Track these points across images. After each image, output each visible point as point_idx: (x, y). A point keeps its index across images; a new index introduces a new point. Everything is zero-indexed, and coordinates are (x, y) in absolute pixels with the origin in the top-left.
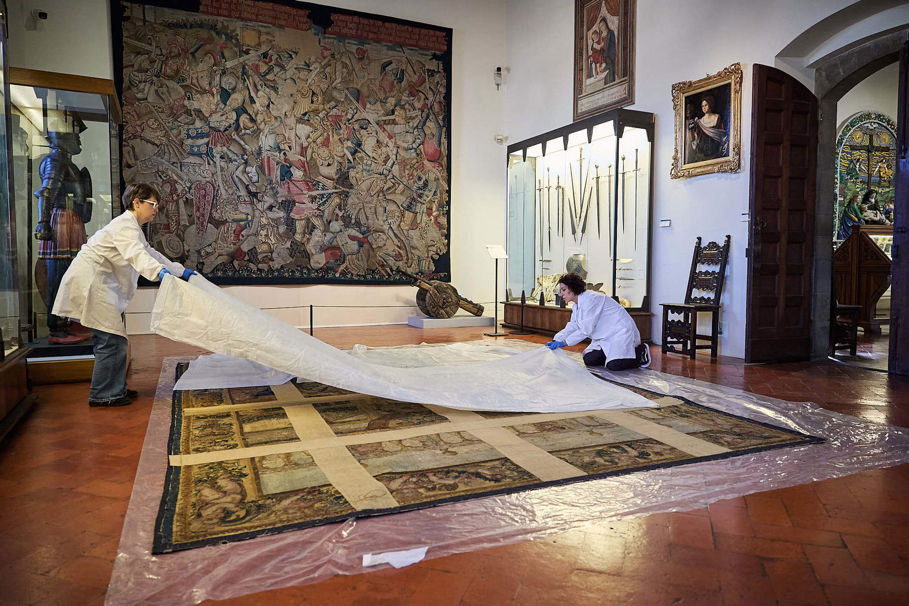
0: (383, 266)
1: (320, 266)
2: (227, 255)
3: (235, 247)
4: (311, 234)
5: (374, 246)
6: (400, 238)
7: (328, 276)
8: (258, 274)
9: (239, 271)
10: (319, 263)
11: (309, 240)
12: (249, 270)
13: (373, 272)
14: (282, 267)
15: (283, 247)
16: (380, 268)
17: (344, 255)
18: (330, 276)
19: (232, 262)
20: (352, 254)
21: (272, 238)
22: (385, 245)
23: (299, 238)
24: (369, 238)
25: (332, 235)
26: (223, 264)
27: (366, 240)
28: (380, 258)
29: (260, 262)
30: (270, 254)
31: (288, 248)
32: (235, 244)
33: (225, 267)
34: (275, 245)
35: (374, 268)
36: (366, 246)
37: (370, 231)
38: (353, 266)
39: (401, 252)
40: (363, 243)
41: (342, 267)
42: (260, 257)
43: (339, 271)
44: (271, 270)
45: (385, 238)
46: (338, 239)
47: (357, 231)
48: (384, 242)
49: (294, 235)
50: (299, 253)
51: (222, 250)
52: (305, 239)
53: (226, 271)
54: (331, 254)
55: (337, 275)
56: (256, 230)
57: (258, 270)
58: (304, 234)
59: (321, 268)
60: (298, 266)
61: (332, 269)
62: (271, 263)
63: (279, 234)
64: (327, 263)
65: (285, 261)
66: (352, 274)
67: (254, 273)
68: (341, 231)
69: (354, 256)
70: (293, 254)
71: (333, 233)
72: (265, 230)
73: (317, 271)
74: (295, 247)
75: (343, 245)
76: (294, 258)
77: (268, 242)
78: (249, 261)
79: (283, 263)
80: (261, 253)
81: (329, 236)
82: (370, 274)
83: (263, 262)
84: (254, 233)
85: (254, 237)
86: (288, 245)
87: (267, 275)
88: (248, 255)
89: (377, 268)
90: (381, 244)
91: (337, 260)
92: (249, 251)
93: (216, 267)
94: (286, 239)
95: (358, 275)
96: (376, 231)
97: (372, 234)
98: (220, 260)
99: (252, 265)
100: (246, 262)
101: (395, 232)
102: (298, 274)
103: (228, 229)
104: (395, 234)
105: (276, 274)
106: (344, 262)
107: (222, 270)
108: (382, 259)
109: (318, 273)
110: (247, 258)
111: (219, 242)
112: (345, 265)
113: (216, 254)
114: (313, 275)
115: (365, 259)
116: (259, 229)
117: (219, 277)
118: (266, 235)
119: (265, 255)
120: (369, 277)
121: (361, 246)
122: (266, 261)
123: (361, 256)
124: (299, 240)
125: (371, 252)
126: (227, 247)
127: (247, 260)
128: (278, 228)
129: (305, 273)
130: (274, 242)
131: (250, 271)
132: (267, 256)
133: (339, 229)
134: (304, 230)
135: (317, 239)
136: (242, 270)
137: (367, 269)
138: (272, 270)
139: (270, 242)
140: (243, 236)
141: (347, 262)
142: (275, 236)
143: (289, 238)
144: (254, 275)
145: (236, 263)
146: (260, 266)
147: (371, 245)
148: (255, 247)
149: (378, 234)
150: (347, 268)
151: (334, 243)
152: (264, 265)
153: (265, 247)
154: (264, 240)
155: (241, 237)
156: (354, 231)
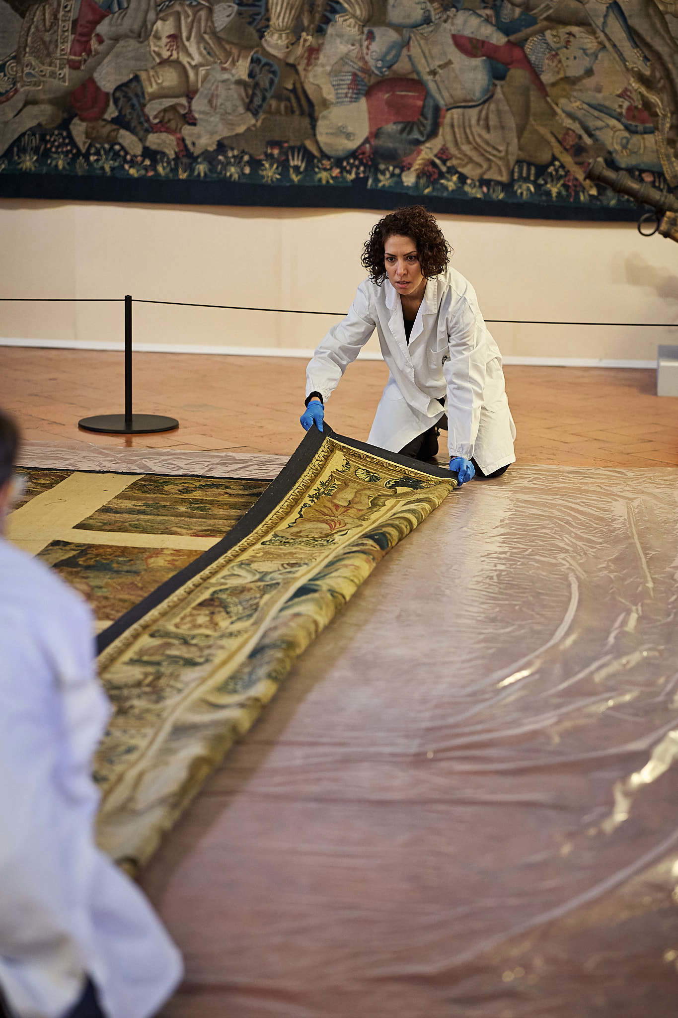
0: (578, 150)
1: (352, 145)
2: (51, 102)
3: (75, 73)
4: (320, 31)
5: (547, 78)
6: (648, 46)
7: (377, 180)
8: (146, 169)
9: (86, 156)
10: (348, 136)
11: (313, 52)
12: (116, 155)
13: (542, 170)
14: (221, 146)
15: (226, 76)
16: (567, 159)
17: (437, 109)
18: (385, 181)
19: (65, 125)
20: (465, 104)
21: (192, 47)
22: (589, 72)
23: (276, 46)
24: (528, 47)
25: (393, 36)
26: (39, 131)
27: (517, 53)
28: (568, 123)
29: (152, 129)
30: (183, 101)
31: (239, 82)
32: (75, 66)
33: (43, 139)
34: (202, 71)
35: (545, 157)
36: (517, 75)
37: (533, 21)
38: (466, 148)
39: (654, 98)
40: (507, 65)
41: (428, 152)
42: (153, 110)
43: (418, 163)
44: (186, 155)
45: (590, 43)
46: (415, 51)
47: (487, 20)
48: (586, 62)
49: (262, 36)
50: (279, 97)
51: (36, 84)
52: (300, 50)
53: (47, 154)
54: (389, 103)
55: (409, 179)
56: (140, 15)
57: (148, 153)
58: (296, 30)
59: (353, 154)
60: (273, 144)
61: (391, 156)
62: (187, 130)
63: (214, 34)
64: (376, 134)
65: (231, 125)
66: (463, 178)
67: (132, 163)
68: (427, 21)
69: (473, 113)
70: (257, 101)
71: (398, 28)
72: (170, 22)
73: (338, 162)
74: (264, 79)
75: (433, 73)
76: (262, 116)
77: (178, 62)
78: (120, 122)
79: (223, 132)
80: (155, 97)
81: (385, 38)
82: (527, 180)
83: (163, 126)
84: (136, 27)
85: (133, 43)
86: (242, 70)
87: (175, 170)
88: (116, 102)
89: (554, 158)
90: (575, 69)
91: (408, 127)
92: (118, 88)
93: (19, 139)
94: (235, 51)
95: (484, 182)
96: (557, 21)
97: (542, 32)
98: (31, 118)
99: (127, 138)
100: (109, 128)
101: (635, 22)
102: (270, 173)
103: (56, 18)
104: (633, 34)
105: (201, 168)
106: (433, 134)
107: (36, 151)
108: (576, 127)
109: (343, 169)
110: (112, 112)
111: (28, 58)
112: (436, 144)
113: (18, 100)
114: (324, 175)
115: (511, 122)
116: (151, 15)
117: (26, 174)
118: (175, 38)
119: (168, 102)
120: (525, 190)
121: (498, 74)
122: (173, 125)
123: (499, 112)
124: (279, 54)
125: (534, 95)
126: (53, 75)
127: (114, 121)
128: (210, 11)
129: (297, 168)
130: (197, 59)
131: (120, 155)
132: (173, 108)
133: (418, 14)
134: (298, 18)
135: (342, 48)
136: (97, 153)
137: (519, 162)
138: (189, 155)
139: (184, 60)
140: (101, 41)
141: (445, 132)
142: (201, 39)
143: (245, 48)
144: (132, 171)
145: (79, 129)
146: (153, 140)
147: (535, 73)
148: (136, 78)
149: (563, 30)
150: (444, 155)
151: (403, 66)
152: (164, 136)
153: (169, 78)
154: (165, 54)
155: (94, 44)
156: (474, 21)
